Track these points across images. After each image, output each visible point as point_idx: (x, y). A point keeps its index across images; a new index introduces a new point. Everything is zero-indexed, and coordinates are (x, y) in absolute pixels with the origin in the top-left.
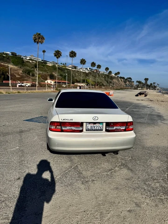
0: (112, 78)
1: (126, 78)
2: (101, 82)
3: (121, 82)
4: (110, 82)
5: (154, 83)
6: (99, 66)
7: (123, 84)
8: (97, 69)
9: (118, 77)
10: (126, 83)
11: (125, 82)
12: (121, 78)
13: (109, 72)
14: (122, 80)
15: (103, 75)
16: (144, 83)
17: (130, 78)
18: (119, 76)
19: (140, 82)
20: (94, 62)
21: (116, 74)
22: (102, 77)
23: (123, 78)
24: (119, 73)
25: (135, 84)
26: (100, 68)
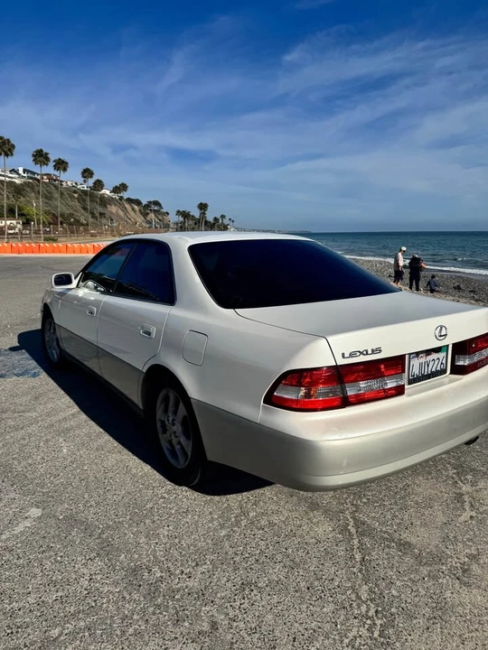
0: (104, 202)
1: (144, 202)
2: (71, 215)
3: (132, 213)
4: (102, 214)
5: (223, 217)
6: (61, 165)
7: (140, 219)
8: (57, 173)
9: (121, 198)
10: (148, 218)
11: (145, 215)
12: (130, 201)
13: (95, 183)
14: (136, 207)
15: (75, 192)
16: (197, 216)
17: (156, 203)
18: (126, 195)
19: (185, 215)
20: (41, 151)
21: (116, 190)
22: (72, 197)
23: (138, 202)
24: (123, 187)
25: (173, 218)
26: (65, 170)
